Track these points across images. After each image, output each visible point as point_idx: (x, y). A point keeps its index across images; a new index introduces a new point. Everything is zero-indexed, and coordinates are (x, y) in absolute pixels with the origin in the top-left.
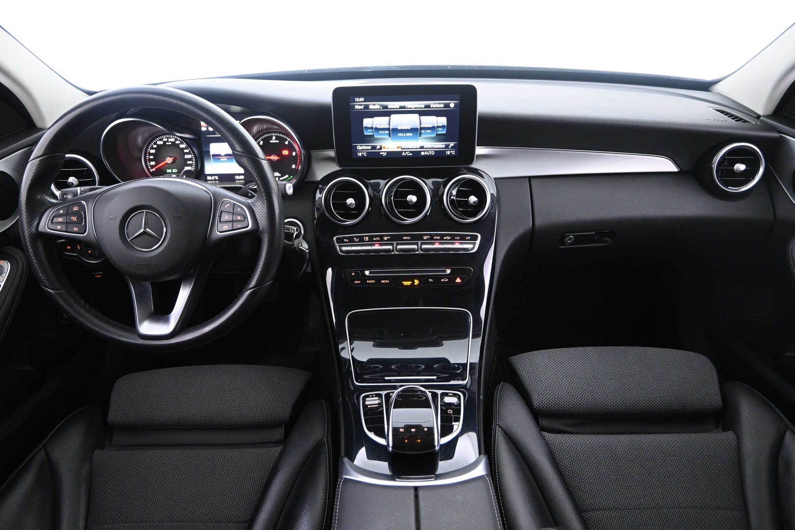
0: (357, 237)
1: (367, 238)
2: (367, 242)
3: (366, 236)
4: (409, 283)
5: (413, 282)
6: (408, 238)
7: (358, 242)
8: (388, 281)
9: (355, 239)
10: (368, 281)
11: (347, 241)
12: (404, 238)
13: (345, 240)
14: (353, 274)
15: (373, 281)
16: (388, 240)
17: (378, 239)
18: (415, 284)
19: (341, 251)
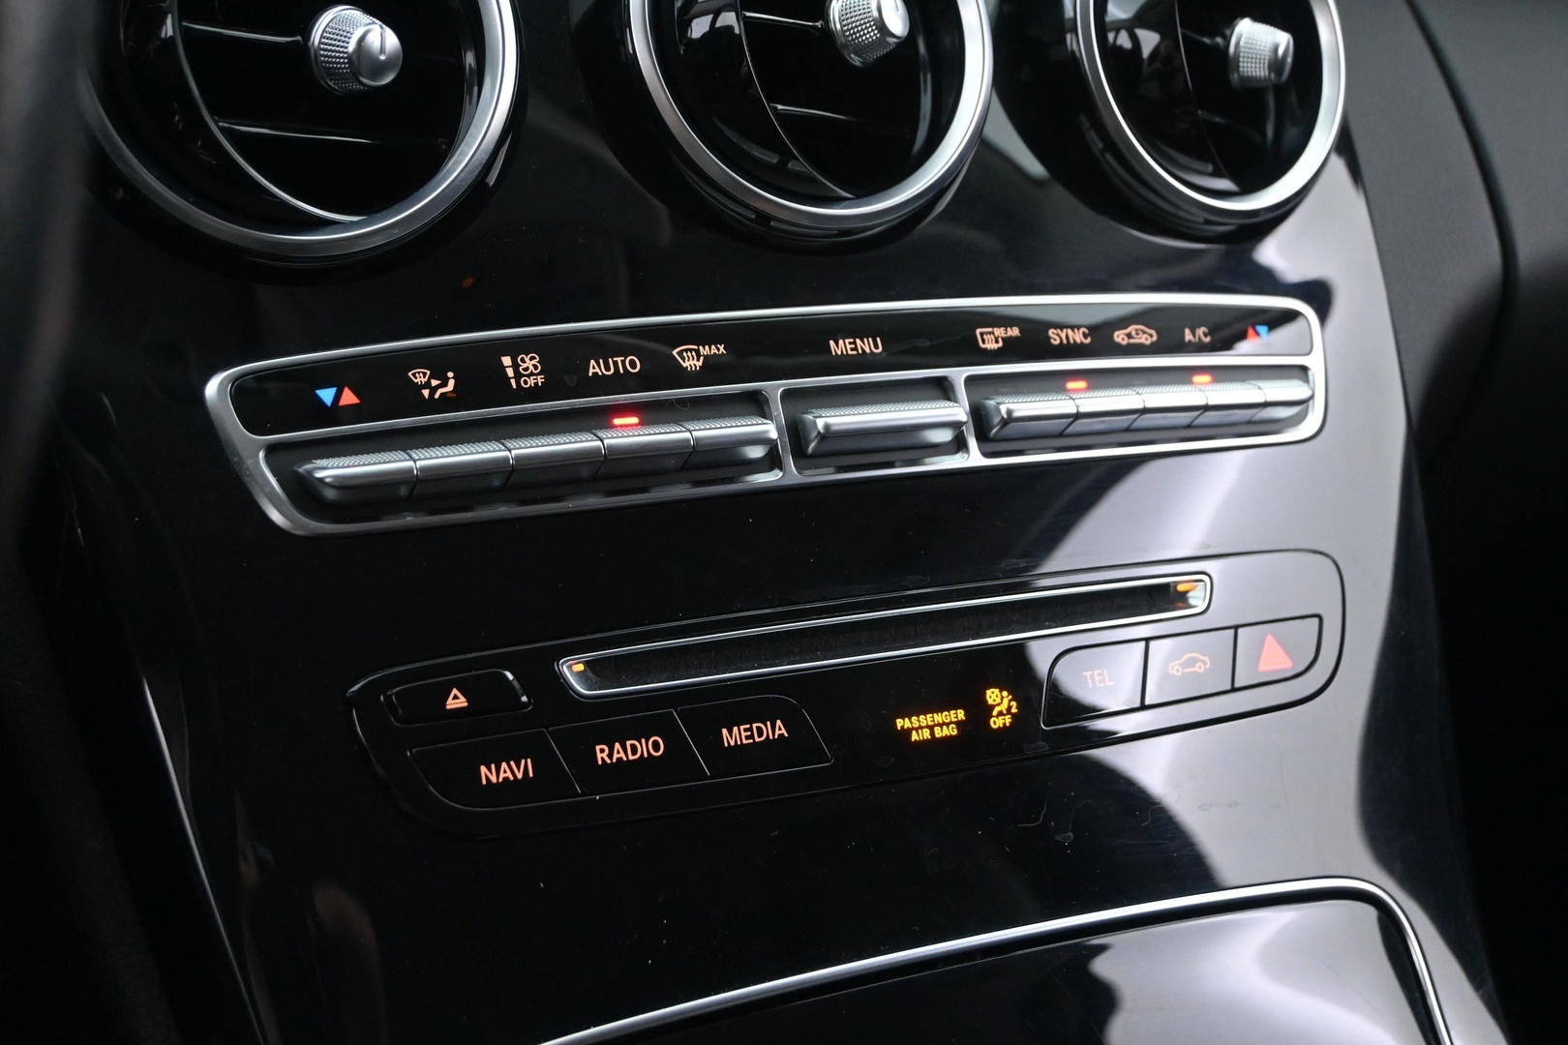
0: (437, 361)
1: (530, 362)
2: (534, 394)
3: (516, 347)
4: (938, 724)
5: (980, 711)
6: (866, 346)
7: (447, 403)
8: (781, 730)
9: (419, 377)
10: (601, 754)
11: (349, 398)
12: (840, 347)
13: (327, 395)
14: (456, 701)
15: (649, 747)
16: (712, 371)
17: (631, 364)
18: (997, 723)
19: (303, 493)
